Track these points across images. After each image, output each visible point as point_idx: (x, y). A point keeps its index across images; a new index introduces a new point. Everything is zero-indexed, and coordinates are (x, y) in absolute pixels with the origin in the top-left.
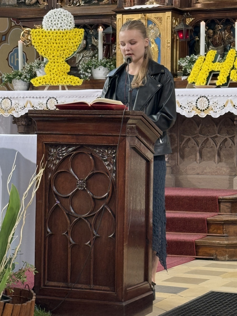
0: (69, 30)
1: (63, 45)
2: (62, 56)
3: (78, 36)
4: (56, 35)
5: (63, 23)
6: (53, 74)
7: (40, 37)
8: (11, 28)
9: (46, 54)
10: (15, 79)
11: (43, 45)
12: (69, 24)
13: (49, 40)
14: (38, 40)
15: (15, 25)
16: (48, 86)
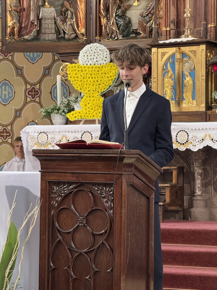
0: (104, 64)
1: (98, 79)
2: (97, 91)
3: (113, 71)
4: (92, 69)
5: (99, 58)
6: (89, 108)
8: (54, 61)
9: (82, 89)
10: (54, 113)
11: (79, 80)
12: (105, 59)
13: (85, 74)
14: (74, 75)
15: (58, 58)
16: (84, 120)
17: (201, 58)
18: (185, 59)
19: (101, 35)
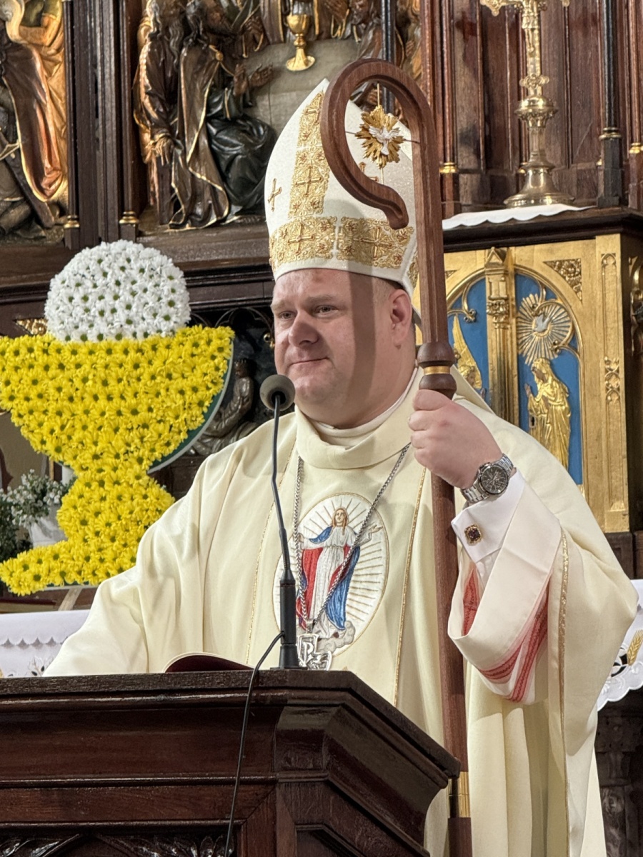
0: (163, 335)
1: (137, 404)
2: (136, 454)
3: (206, 361)
4: (108, 358)
5: (137, 307)
6: (97, 534)
7: (38, 371)
9: (63, 449)
11: (50, 409)
12: (165, 310)
13: (77, 383)
14: (26, 387)
16: (78, 590)
17: (604, 296)
18: (530, 300)
19: (142, 205)
